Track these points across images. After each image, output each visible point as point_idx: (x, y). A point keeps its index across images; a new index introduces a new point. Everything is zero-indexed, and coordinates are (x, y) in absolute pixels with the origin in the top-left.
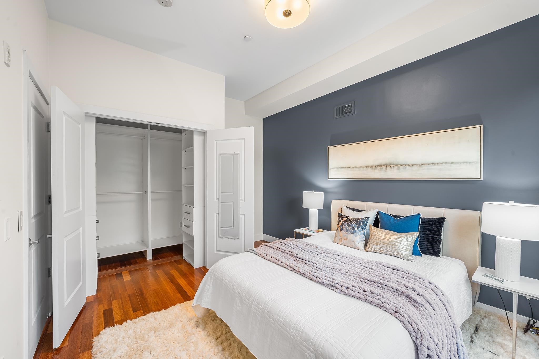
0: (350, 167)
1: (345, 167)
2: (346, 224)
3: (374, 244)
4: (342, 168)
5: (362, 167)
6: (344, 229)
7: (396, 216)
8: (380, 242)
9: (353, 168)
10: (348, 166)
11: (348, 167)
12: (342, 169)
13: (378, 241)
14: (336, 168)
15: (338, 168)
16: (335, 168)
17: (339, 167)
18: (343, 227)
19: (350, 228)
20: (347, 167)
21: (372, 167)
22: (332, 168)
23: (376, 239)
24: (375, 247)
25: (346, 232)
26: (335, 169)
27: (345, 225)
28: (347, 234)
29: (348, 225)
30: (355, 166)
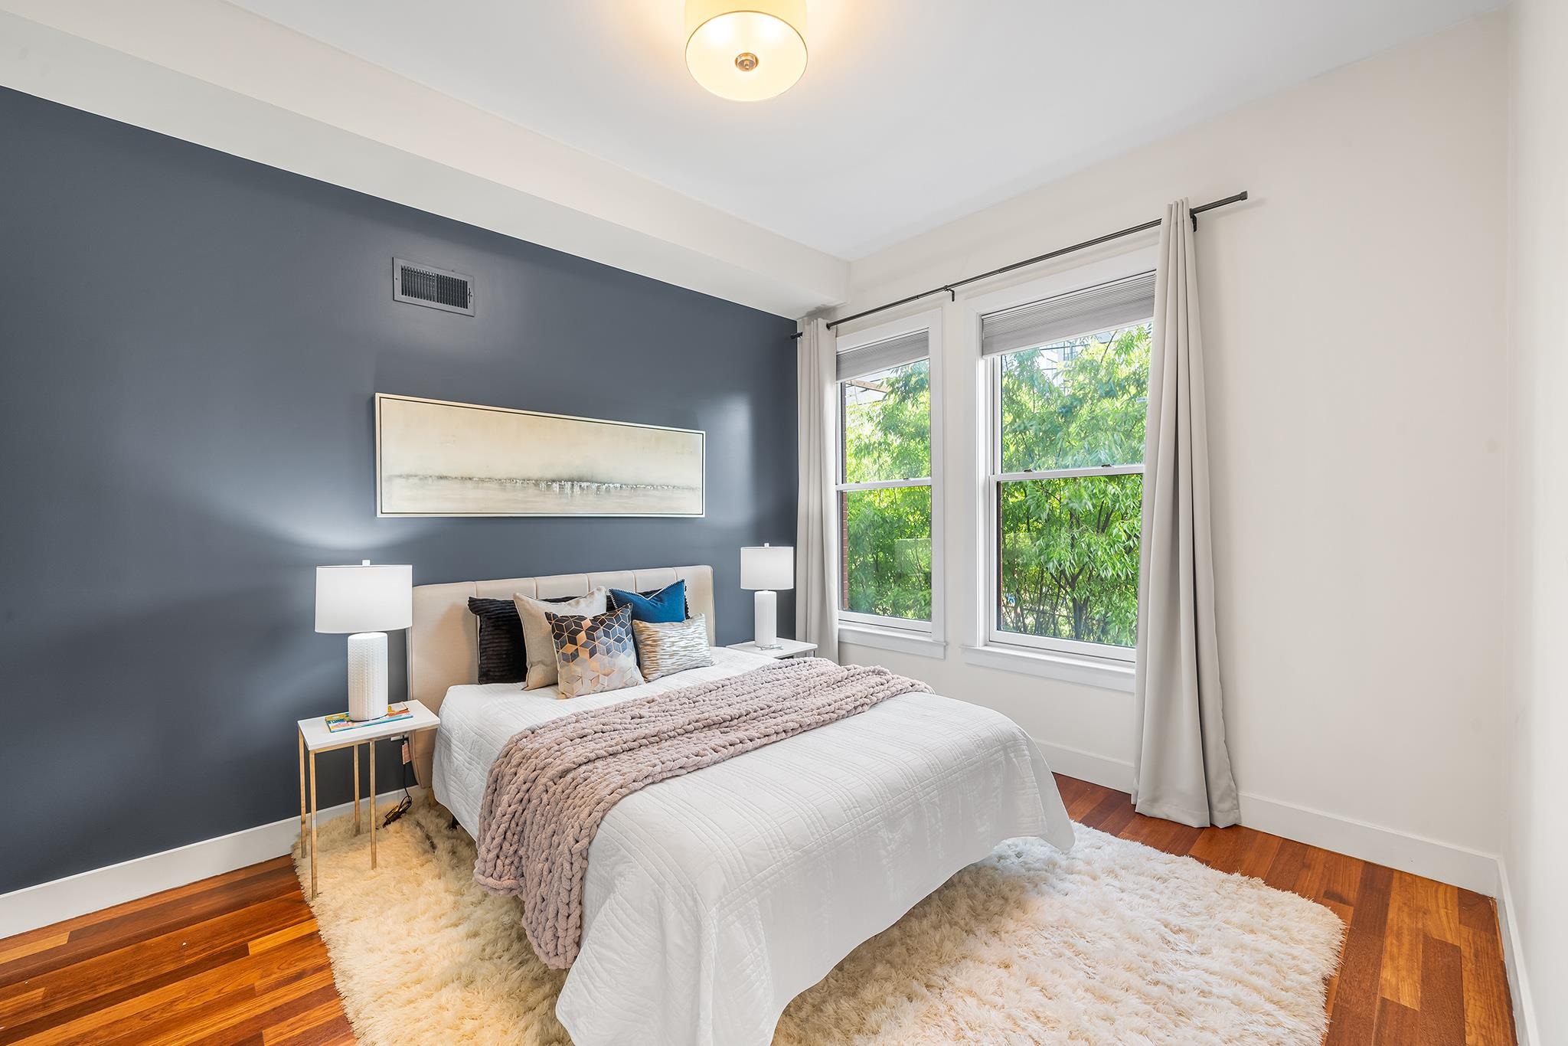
0: (470, 479)
1: (454, 476)
2: (600, 632)
3: (667, 657)
4: (441, 478)
5: (511, 480)
6: (600, 647)
7: (646, 594)
8: (677, 649)
9: (482, 480)
10: (465, 475)
11: (466, 479)
12: (442, 482)
13: (674, 648)
14: (416, 476)
15: (425, 478)
16: (411, 476)
17: (430, 473)
18: (596, 643)
19: (612, 641)
20: (462, 478)
21: (537, 483)
22: (398, 473)
23: (668, 644)
24: (670, 661)
25: (608, 653)
26: (412, 480)
27: (598, 638)
28: (611, 657)
29: (607, 635)
30: (488, 477)
